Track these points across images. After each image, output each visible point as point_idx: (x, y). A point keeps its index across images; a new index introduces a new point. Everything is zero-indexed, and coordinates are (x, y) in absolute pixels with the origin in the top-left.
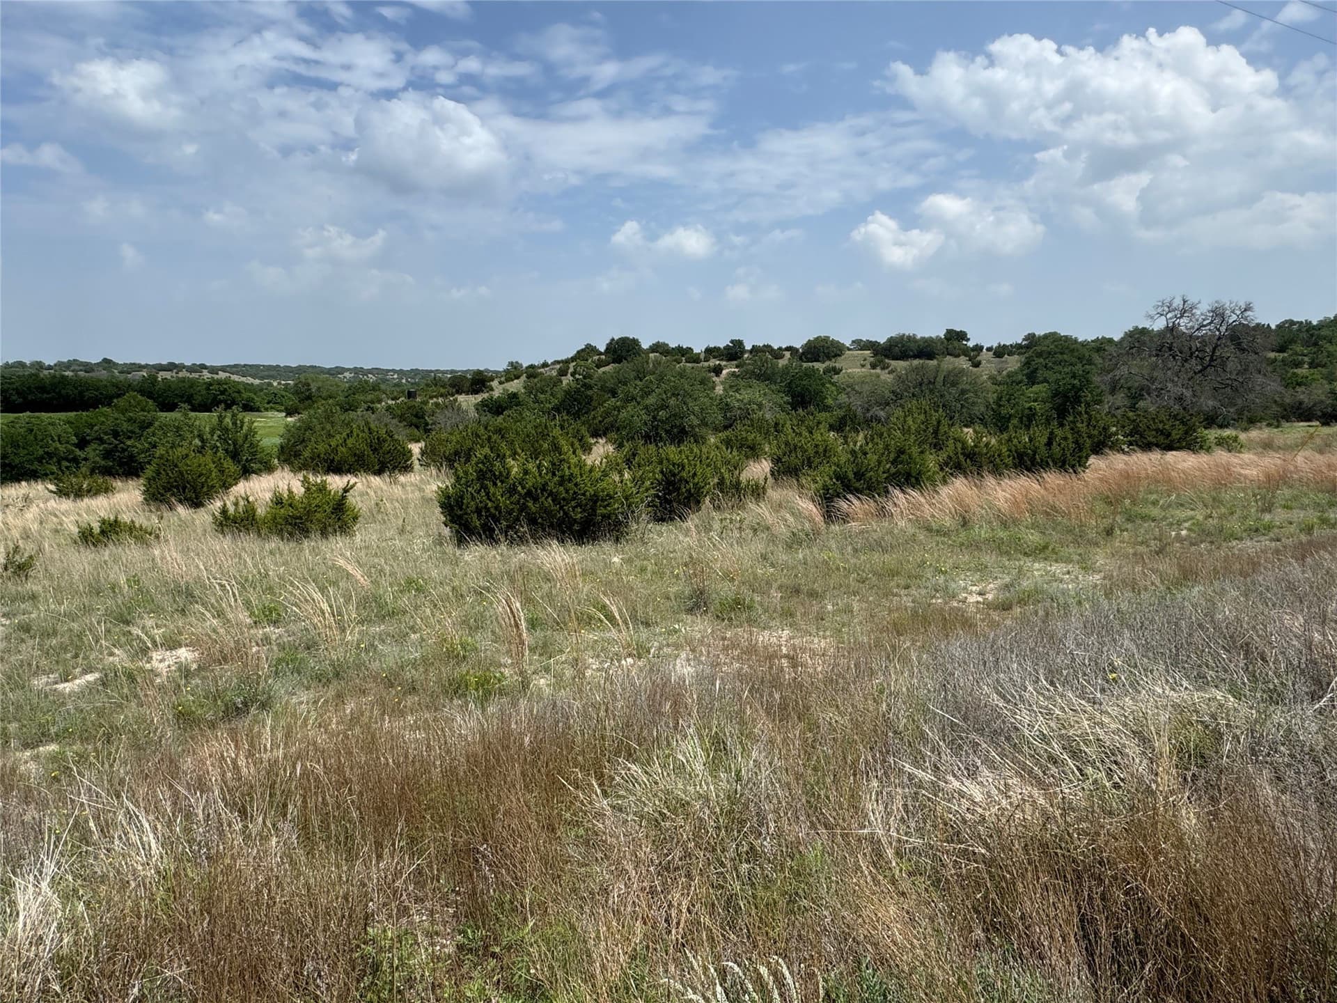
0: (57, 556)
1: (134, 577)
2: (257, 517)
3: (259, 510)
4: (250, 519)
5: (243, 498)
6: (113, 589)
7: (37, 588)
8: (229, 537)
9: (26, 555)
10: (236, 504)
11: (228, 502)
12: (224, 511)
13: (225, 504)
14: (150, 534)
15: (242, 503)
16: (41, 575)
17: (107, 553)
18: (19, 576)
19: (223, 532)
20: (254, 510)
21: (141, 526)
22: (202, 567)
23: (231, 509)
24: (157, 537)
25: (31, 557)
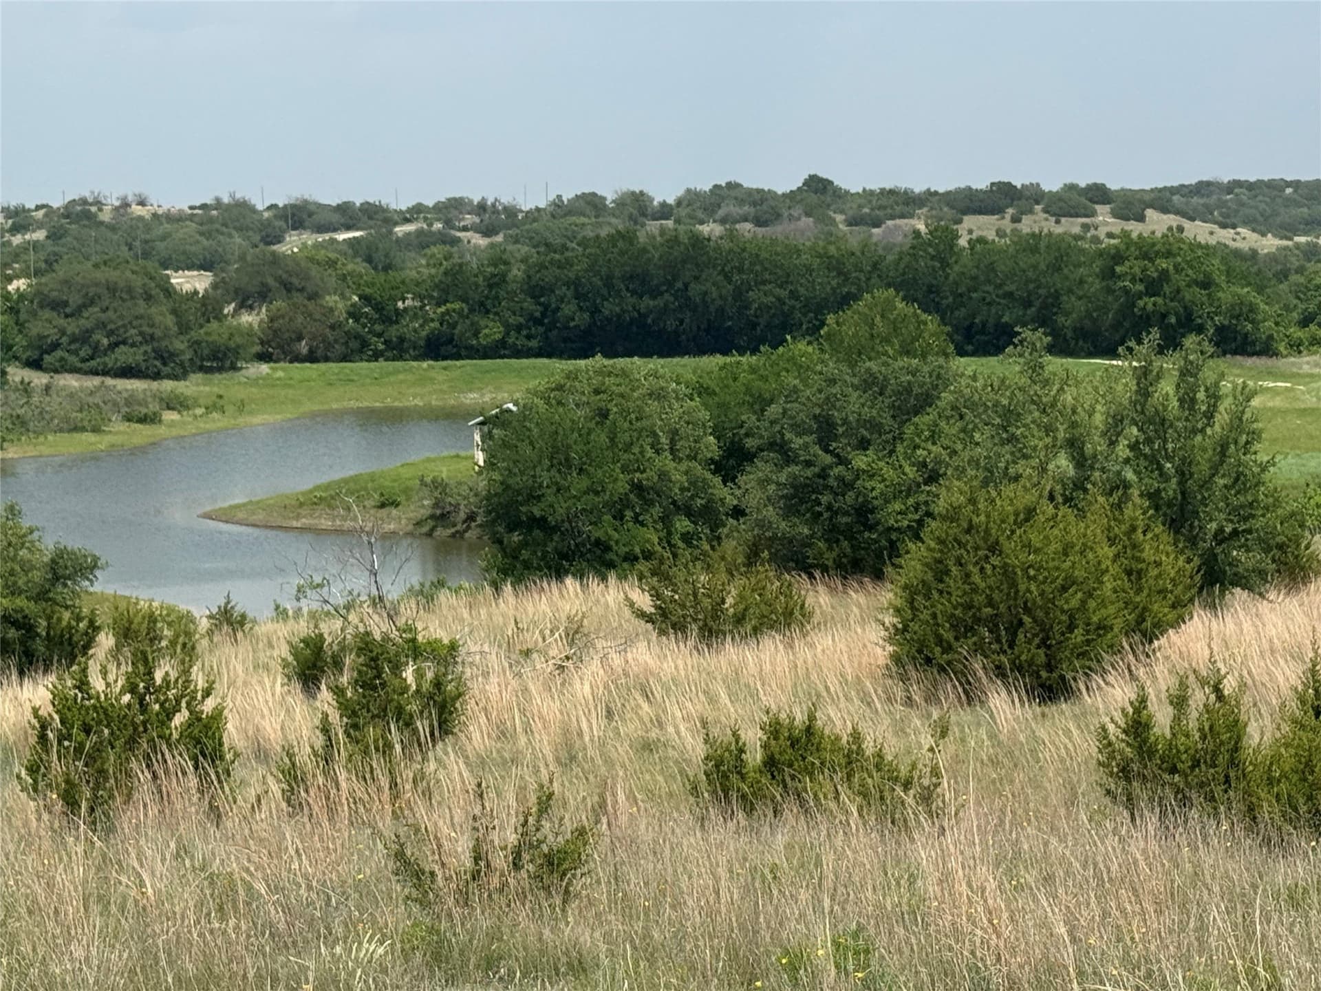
0: (646, 833)
1: (855, 936)
2: (1247, 753)
3: (1253, 730)
4: (1222, 759)
5: (1203, 682)
6: (793, 968)
7: (589, 938)
8: (1151, 821)
9: (569, 826)
10: (1179, 702)
11: (1151, 691)
12: (1138, 726)
13: (1142, 701)
14: (907, 785)
15: (1199, 697)
16: (601, 895)
17: (780, 840)
18: (547, 889)
19: (1130, 802)
20: (1236, 728)
21: (879, 755)
22: (1062, 930)
23: (1162, 717)
24: (926, 798)
25: (581, 832)
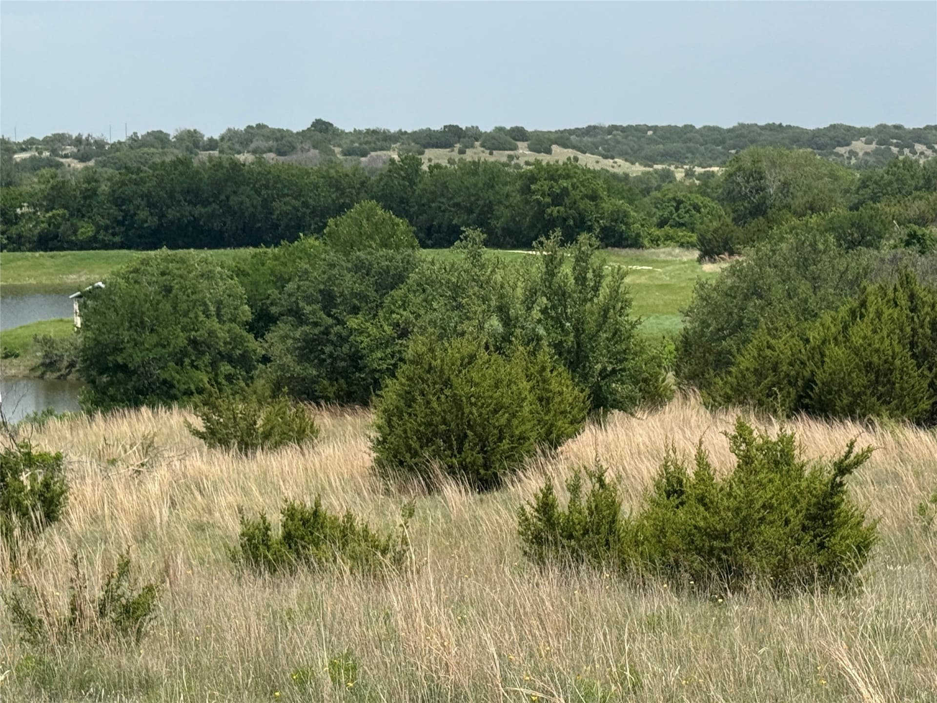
0: (197, 587)
1: (347, 658)
2: (621, 524)
3: (625, 507)
4: (604, 529)
5: (591, 475)
6: (302, 683)
7: (158, 667)
8: (554, 572)
9: (142, 584)
10: (574, 489)
11: (556, 482)
12: (546, 506)
13: (549, 489)
14: (384, 552)
15: (588, 486)
16: (164, 633)
17: (294, 592)
18: (125, 630)
19: (541, 560)
20: (614, 507)
21: (366, 530)
22: (493, 649)
23: (562, 499)
24: (398, 560)
25: (150, 589)
